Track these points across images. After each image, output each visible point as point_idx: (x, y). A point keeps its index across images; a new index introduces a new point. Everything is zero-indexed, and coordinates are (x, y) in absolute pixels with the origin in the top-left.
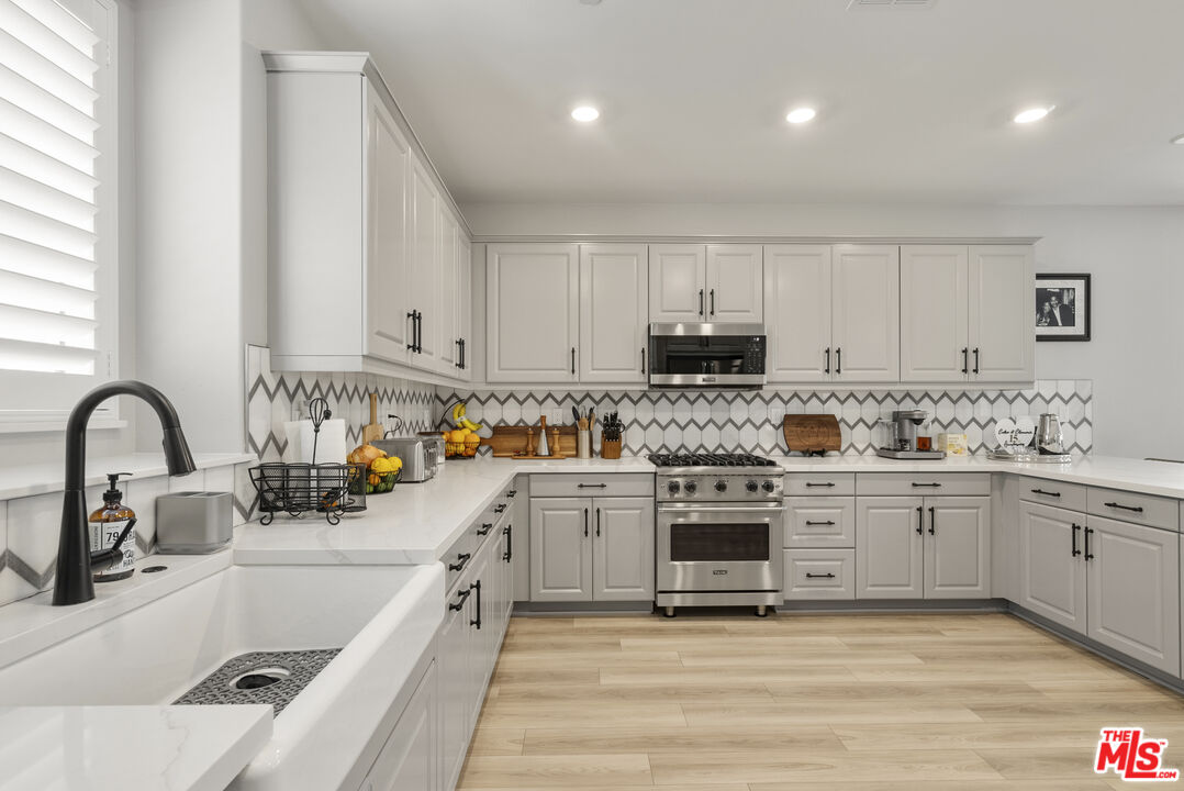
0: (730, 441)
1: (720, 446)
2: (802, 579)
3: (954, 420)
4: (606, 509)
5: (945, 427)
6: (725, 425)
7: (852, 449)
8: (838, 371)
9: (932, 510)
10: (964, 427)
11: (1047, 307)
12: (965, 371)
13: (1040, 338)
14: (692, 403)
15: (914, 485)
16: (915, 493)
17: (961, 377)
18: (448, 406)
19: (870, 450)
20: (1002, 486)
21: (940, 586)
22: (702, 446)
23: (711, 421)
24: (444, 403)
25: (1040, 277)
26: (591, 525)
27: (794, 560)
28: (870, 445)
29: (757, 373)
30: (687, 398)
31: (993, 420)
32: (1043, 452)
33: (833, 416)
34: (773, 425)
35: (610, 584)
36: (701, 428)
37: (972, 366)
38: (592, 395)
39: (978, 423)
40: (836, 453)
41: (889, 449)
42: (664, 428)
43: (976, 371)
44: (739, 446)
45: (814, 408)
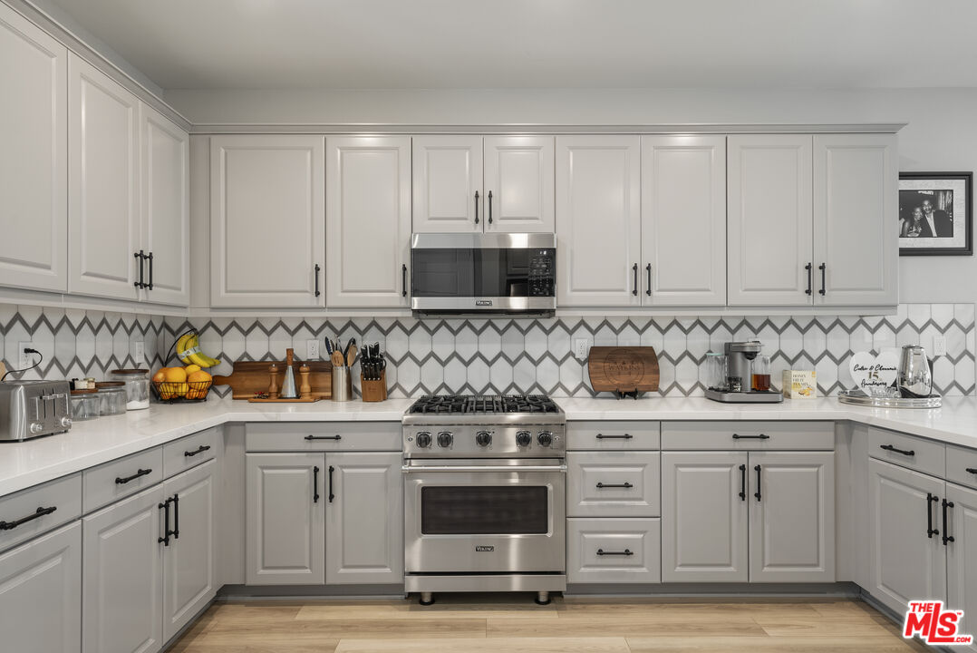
0: (525, 379)
1: (513, 385)
2: (592, 557)
3: (803, 353)
4: (342, 467)
5: (792, 362)
6: (519, 359)
7: (675, 389)
8: (649, 292)
9: (758, 469)
10: (815, 362)
11: (918, 213)
12: (808, 292)
13: (905, 252)
14: (478, 333)
15: (736, 437)
16: (737, 447)
17: (805, 299)
18: (177, 337)
19: (698, 391)
20: (849, 440)
21: (770, 565)
22: (490, 385)
23: (501, 354)
24: (174, 334)
25: (903, 176)
26: (323, 488)
27: (582, 532)
28: (698, 384)
29: (544, 295)
30: (472, 327)
31: (850, 353)
32: (906, 394)
33: (651, 349)
34: (578, 360)
35: (347, 564)
36: (490, 364)
37: (817, 286)
38: (356, 323)
39: (832, 357)
40: (656, 394)
41: (717, 390)
42: (444, 364)
43: (822, 292)
44: (537, 385)
45: (629, 339)
